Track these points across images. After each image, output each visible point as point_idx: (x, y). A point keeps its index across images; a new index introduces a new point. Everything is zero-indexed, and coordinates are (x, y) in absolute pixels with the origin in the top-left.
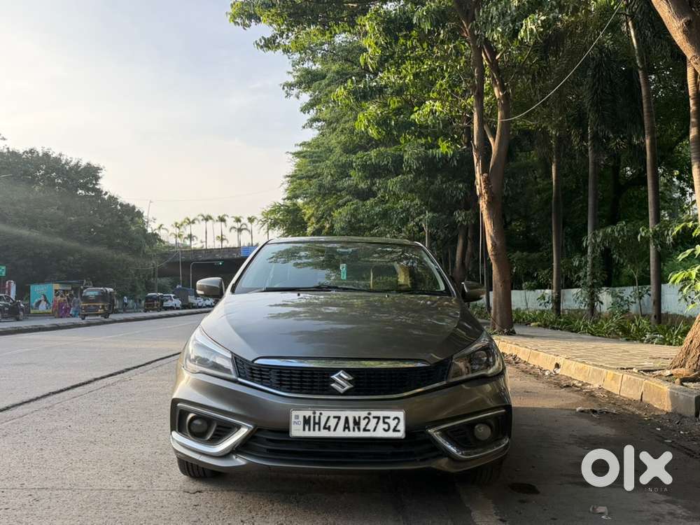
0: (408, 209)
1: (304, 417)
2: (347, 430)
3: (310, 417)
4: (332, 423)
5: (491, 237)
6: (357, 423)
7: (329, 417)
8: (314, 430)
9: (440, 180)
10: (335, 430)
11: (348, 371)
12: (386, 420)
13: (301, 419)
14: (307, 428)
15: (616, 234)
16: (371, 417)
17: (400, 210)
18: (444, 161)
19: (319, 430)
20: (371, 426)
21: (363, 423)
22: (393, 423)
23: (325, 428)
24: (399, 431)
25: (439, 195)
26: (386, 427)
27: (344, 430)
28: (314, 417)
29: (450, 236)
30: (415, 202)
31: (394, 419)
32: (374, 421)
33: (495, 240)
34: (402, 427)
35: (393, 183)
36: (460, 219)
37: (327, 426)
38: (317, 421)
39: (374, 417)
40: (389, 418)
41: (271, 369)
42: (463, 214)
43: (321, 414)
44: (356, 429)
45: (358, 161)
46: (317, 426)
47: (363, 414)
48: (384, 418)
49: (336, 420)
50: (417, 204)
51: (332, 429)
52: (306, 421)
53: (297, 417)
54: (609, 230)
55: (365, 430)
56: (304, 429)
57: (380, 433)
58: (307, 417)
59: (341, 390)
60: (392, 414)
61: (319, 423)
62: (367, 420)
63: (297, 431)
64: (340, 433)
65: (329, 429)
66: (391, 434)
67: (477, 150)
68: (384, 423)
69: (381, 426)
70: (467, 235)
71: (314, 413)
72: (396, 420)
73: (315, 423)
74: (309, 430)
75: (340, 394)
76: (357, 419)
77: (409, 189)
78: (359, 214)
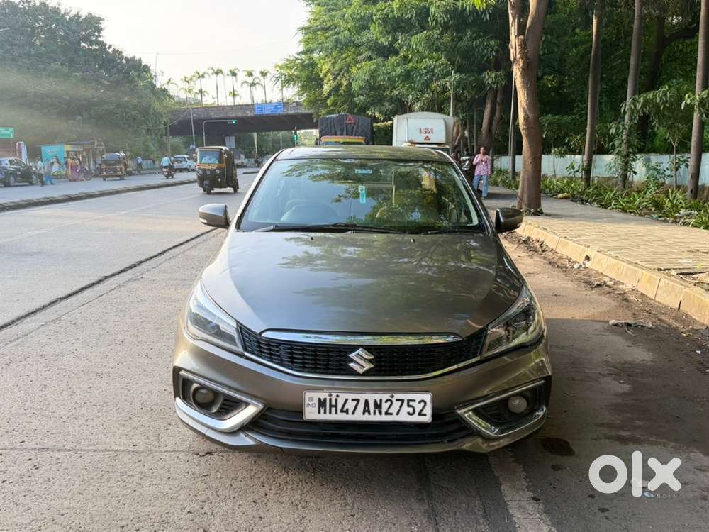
0: (433, 70)
1: (319, 399)
2: (367, 414)
3: (325, 399)
4: (350, 406)
5: (524, 108)
6: (378, 406)
7: (347, 400)
8: (330, 413)
9: (469, 36)
10: (353, 413)
11: (368, 348)
12: (411, 403)
13: (316, 402)
14: (322, 410)
15: (658, 100)
16: (394, 400)
17: (424, 71)
18: (475, 15)
19: (336, 413)
20: (394, 409)
21: (385, 406)
22: (418, 407)
23: (342, 411)
24: (425, 415)
25: (468, 53)
26: (411, 410)
27: (364, 414)
28: (330, 400)
29: (477, 97)
30: (440, 62)
31: (420, 402)
32: (396, 405)
33: (528, 112)
34: (428, 410)
35: (417, 40)
36: (490, 81)
37: (345, 409)
38: (333, 403)
39: (397, 400)
40: (414, 401)
41: (280, 344)
42: (493, 75)
43: (337, 396)
44: (377, 412)
45: (378, 14)
46: (333, 409)
47: (386, 396)
48: (409, 401)
49: (355, 403)
50: (443, 64)
51: (350, 411)
52: (322, 404)
53: (311, 399)
54: (650, 95)
55: (387, 413)
56: (319, 412)
57: (404, 417)
58: (322, 400)
59: (361, 371)
60: (418, 397)
61: (336, 406)
62: (389, 403)
63: (311, 413)
64: (359, 416)
65: (347, 412)
66: (416, 418)
67: (513, 7)
68: (409, 406)
69: (405, 409)
70: (496, 99)
71: (331, 395)
72: (422, 404)
73: (331, 406)
74: (325, 412)
75: (358, 374)
76: (378, 402)
77: (434, 47)
78: (379, 75)
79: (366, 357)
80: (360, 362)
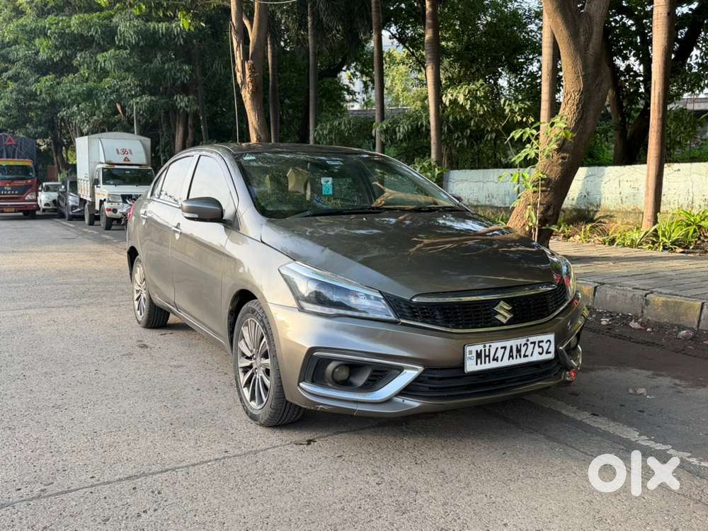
0: (118, 90)
1: (477, 351)
2: (511, 358)
3: (481, 351)
4: (500, 353)
5: (255, 129)
6: (519, 351)
7: (497, 348)
8: (485, 363)
9: (159, 58)
10: (502, 360)
12: (541, 344)
13: (474, 354)
14: (479, 361)
16: (529, 343)
17: (109, 91)
18: (168, 38)
19: (489, 362)
20: (529, 353)
21: (523, 349)
22: (545, 346)
23: (494, 360)
24: (550, 353)
25: (158, 76)
26: (540, 350)
27: (509, 359)
28: (485, 350)
30: (126, 82)
31: (546, 342)
32: (531, 346)
33: (259, 133)
34: (552, 349)
35: (106, 59)
36: (183, 104)
37: (496, 357)
38: (487, 354)
39: (532, 343)
40: (543, 341)
42: (186, 99)
43: (490, 346)
44: (518, 356)
45: (53, 27)
46: (487, 359)
47: (523, 341)
48: (539, 342)
49: (503, 350)
50: (129, 85)
51: (500, 359)
52: (479, 355)
53: (471, 352)
55: (525, 356)
56: (477, 364)
57: (536, 357)
58: (479, 351)
59: (504, 321)
60: (544, 338)
61: (489, 356)
62: (526, 346)
63: (471, 366)
64: (506, 362)
65: (497, 360)
66: (545, 357)
68: (539, 347)
69: (537, 350)
70: (187, 121)
71: (485, 346)
72: (549, 343)
73: (485, 356)
74: (481, 363)
75: (502, 324)
76: (519, 347)
77: (121, 65)
78: (56, 94)
79: (507, 308)
80: (503, 313)
